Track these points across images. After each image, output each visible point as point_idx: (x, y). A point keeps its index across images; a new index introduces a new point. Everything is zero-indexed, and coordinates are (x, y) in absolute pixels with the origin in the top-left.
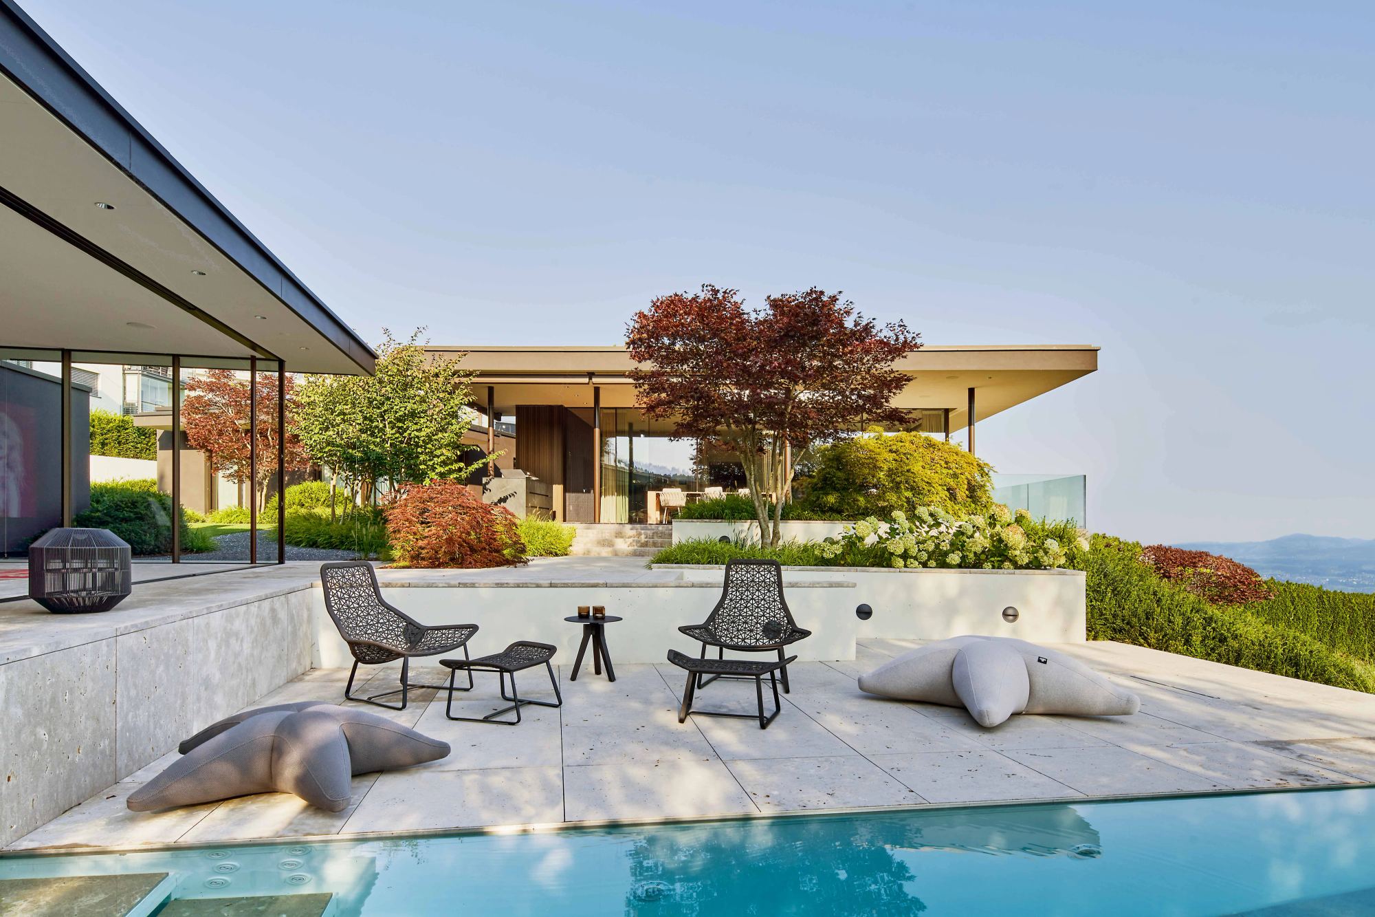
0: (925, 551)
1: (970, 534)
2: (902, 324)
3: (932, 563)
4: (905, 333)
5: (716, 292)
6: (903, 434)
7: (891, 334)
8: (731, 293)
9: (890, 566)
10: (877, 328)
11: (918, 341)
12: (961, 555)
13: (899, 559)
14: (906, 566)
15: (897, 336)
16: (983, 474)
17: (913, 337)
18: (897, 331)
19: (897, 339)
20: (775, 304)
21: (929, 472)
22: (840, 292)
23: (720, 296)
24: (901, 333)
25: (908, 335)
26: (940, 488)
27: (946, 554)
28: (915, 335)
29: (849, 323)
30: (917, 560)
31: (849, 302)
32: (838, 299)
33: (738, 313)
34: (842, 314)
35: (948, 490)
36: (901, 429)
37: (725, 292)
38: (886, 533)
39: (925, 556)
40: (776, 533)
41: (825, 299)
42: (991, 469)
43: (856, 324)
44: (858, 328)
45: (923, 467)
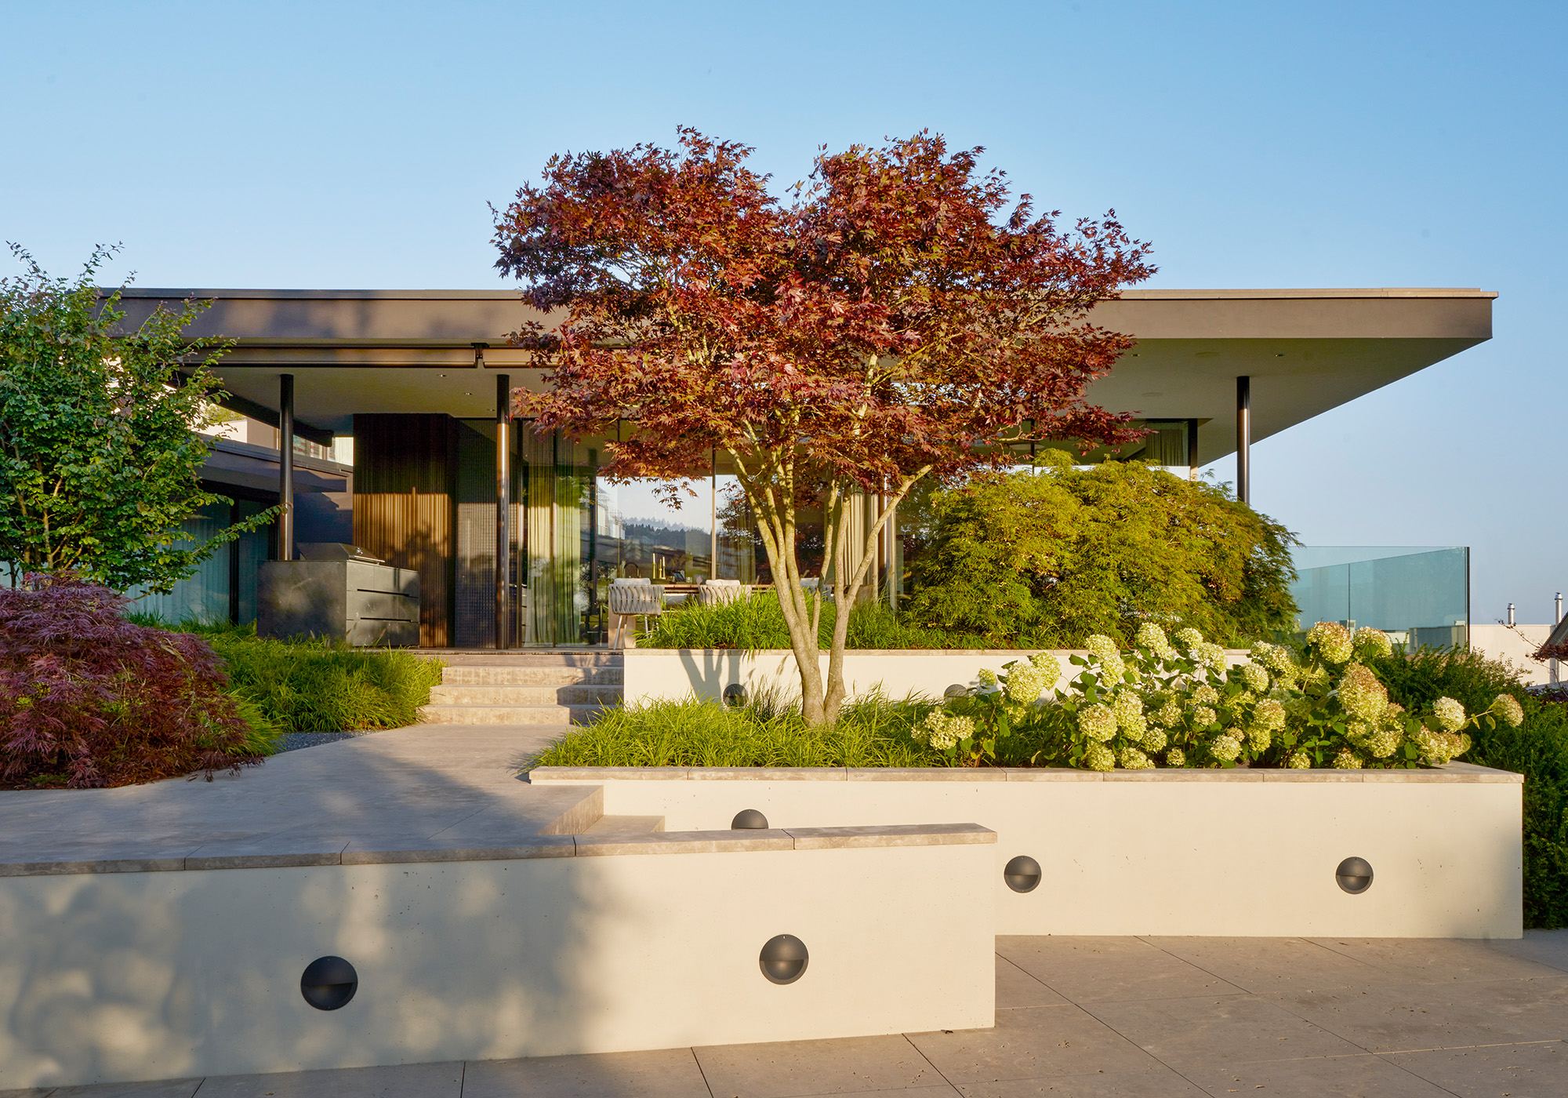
0: (1160, 726)
1: (1262, 689)
2: (1113, 220)
3: (1177, 757)
4: (1119, 242)
5: (702, 146)
6: (1112, 467)
7: (1088, 244)
8: (737, 151)
9: (1085, 765)
10: (1059, 232)
11: (1146, 261)
12: (1242, 737)
13: (1105, 751)
14: (1118, 765)
15: (1099, 248)
16: (1272, 546)
17: (1136, 252)
18: (1098, 237)
19: (1100, 258)
20: (834, 169)
21: (1165, 545)
22: (979, 149)
23: (710, 156)
24: (1108, 241)
25: (1124, 248)
26: (1187, 577)
27: (1210, 735)
28: (1138, 247)
29: (999, 218)
30: (1143, 750)
31: (998, 171)
32: (972, 164)
33: (751, 195)
34: (982, 200)
35: (1205, 582)
36: (1108, 456)
37: (721, 148)
38: (1074, 685)
39: (1160, 740)
40: (834, 684)
41: (945, 160)
42: (1289, 536)
43: (1016, 221)
44: (1019, 231)
45: (1154, 535)
